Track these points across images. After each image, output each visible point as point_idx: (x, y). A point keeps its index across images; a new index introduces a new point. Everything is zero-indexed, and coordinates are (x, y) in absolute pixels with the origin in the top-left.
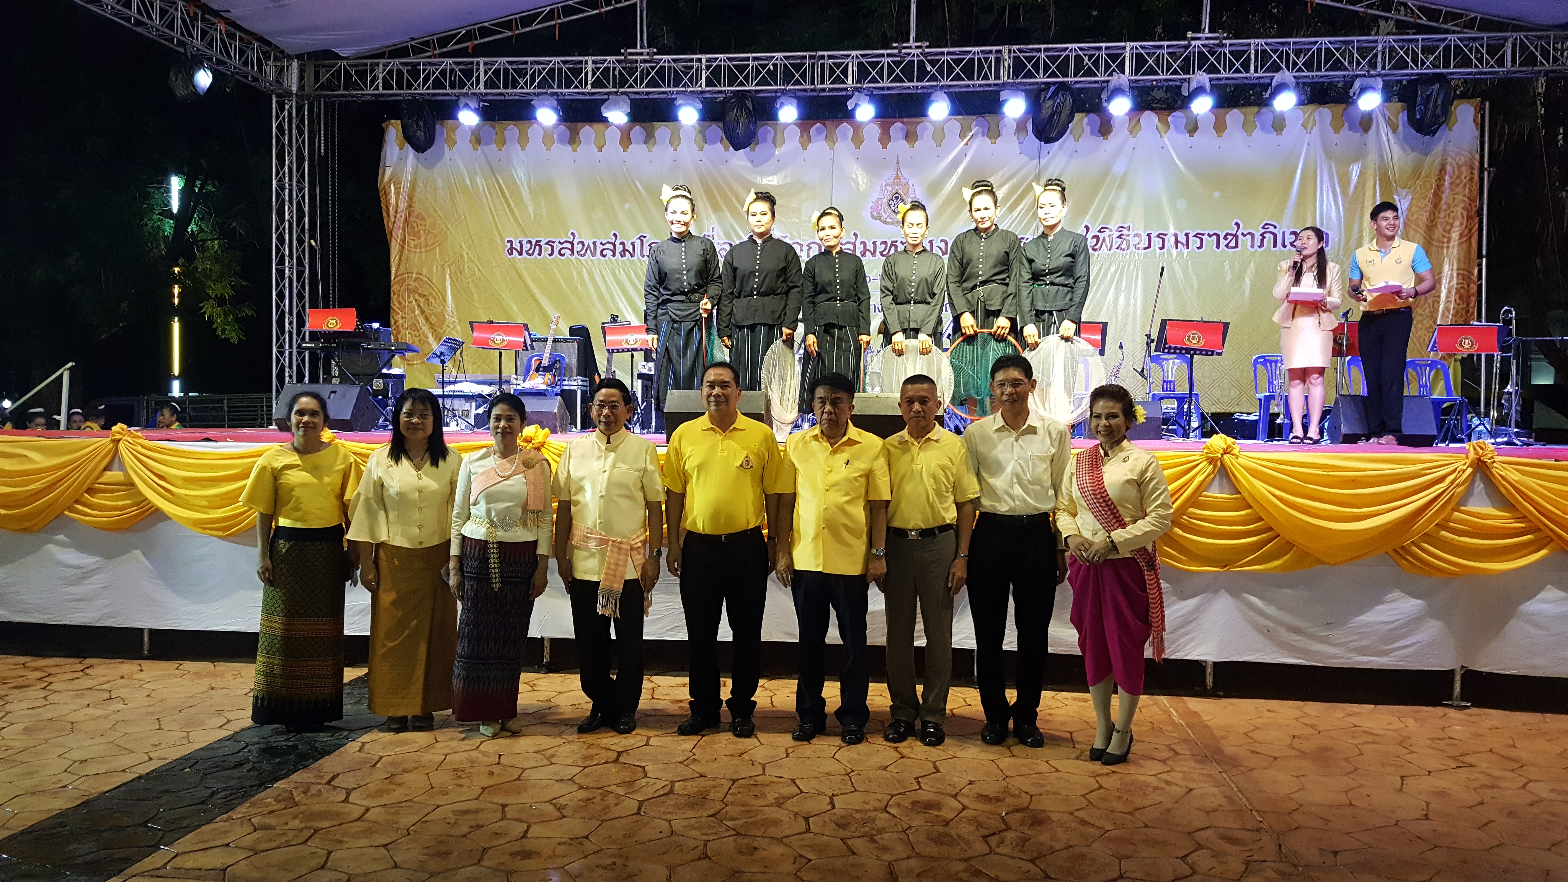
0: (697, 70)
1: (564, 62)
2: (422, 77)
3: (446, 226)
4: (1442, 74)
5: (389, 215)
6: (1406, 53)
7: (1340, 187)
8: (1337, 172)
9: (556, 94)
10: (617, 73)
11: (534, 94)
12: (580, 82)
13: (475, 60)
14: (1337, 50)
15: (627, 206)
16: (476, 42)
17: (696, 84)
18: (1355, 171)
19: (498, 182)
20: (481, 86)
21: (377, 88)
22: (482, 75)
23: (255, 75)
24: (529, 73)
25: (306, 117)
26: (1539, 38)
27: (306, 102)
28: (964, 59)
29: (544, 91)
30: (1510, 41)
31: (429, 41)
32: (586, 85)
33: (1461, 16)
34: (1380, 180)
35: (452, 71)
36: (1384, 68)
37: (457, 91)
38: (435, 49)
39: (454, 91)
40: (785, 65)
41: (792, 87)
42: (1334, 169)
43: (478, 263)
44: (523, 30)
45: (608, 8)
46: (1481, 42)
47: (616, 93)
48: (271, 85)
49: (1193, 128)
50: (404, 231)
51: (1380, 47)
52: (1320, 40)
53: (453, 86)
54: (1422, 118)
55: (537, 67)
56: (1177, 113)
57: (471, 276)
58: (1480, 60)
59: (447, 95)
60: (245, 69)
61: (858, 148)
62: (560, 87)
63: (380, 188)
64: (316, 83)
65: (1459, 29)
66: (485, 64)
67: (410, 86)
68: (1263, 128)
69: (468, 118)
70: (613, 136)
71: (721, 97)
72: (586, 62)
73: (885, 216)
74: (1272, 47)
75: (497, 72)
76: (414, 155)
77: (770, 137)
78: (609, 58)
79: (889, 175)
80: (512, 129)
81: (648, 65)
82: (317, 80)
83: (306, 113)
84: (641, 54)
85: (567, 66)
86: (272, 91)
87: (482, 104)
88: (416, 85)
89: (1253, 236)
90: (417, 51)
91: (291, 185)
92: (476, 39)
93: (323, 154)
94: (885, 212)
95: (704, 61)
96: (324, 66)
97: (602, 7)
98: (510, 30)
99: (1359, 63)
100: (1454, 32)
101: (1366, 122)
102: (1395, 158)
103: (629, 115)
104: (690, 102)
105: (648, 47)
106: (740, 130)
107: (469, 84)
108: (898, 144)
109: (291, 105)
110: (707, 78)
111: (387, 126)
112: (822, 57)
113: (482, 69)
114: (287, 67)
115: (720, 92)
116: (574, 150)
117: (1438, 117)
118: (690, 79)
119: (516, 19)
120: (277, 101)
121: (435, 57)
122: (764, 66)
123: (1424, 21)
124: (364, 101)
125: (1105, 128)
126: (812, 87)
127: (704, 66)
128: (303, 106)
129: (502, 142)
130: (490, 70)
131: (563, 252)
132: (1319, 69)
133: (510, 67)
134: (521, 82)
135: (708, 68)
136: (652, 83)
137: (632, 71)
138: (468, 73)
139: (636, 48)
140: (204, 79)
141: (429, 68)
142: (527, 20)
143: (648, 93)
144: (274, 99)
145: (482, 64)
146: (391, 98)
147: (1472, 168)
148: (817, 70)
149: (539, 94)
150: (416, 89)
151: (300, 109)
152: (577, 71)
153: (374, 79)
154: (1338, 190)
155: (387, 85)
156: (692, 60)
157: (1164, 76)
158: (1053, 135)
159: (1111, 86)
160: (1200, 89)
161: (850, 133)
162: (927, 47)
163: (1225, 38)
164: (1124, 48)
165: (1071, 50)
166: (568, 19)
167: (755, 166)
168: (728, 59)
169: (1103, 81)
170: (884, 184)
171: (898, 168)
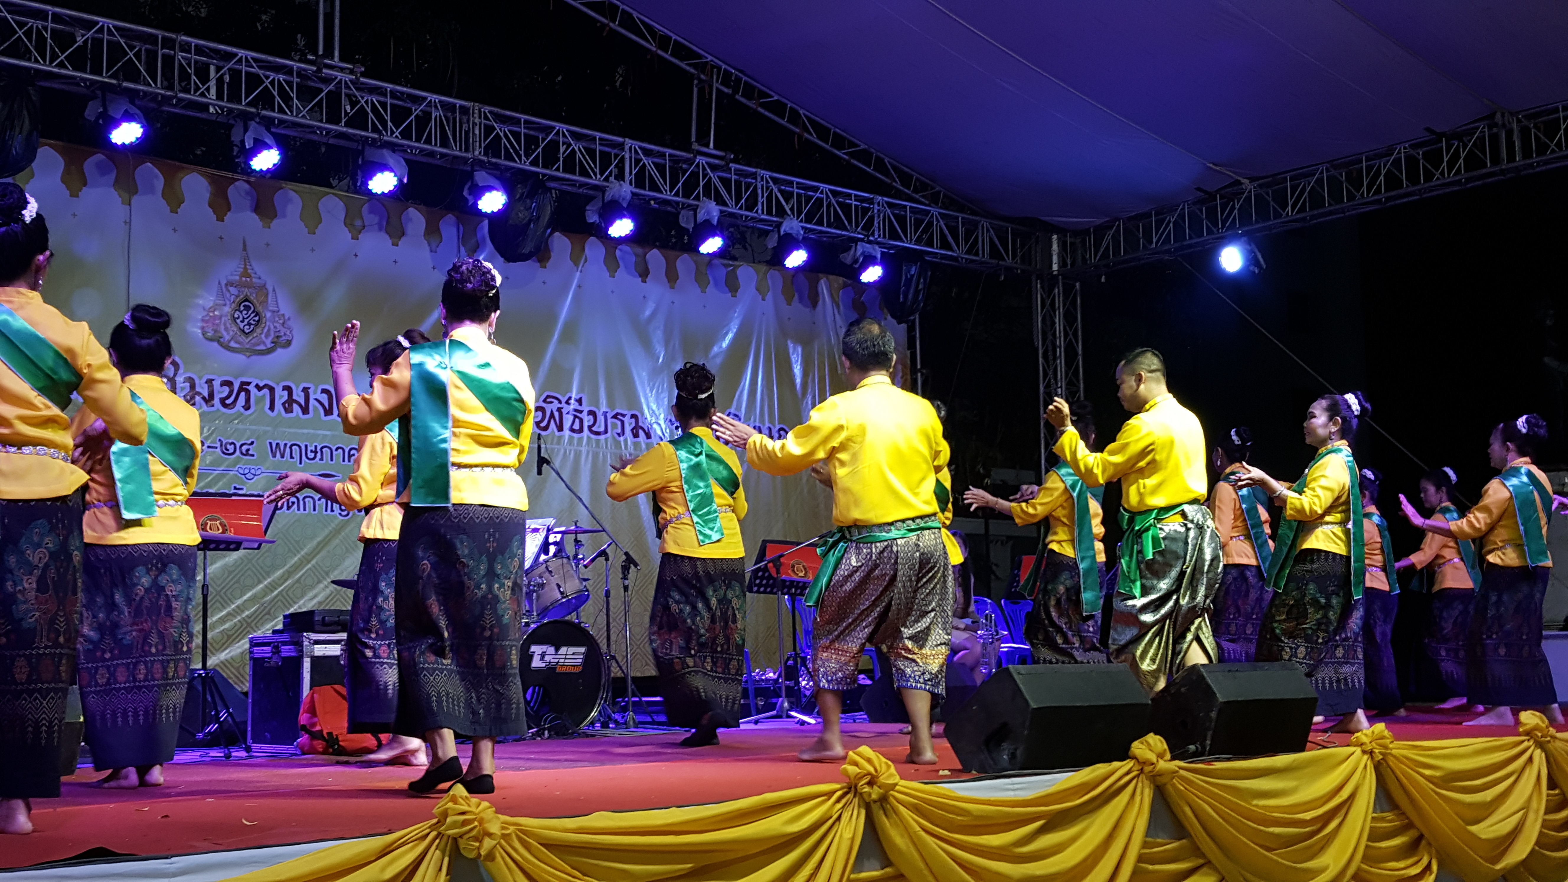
30: (980, 227)
33: (928, 187)
34: (830, 370)
49: (644, 270)
51: (876, 210)
52: (821, 186)
54: (904, 302)
56: (624, 247)
61: (171, 210)
65: (927, 202)
73: (228, 336)
79: (229, 269)
94: (227, 329)
99: (857, 224)
108: (243, 217)
123: (899, 185)
157: (668, 196)
158: (526, 251)
159: (608, 196)
160: (707, 222)
161: (160, 182)
162: (363, 75)
163: (733, 161)
164: (621, 146)
165: (558, 133)
169: (594, 187)
170: (224, 282)
171: (246, 259)
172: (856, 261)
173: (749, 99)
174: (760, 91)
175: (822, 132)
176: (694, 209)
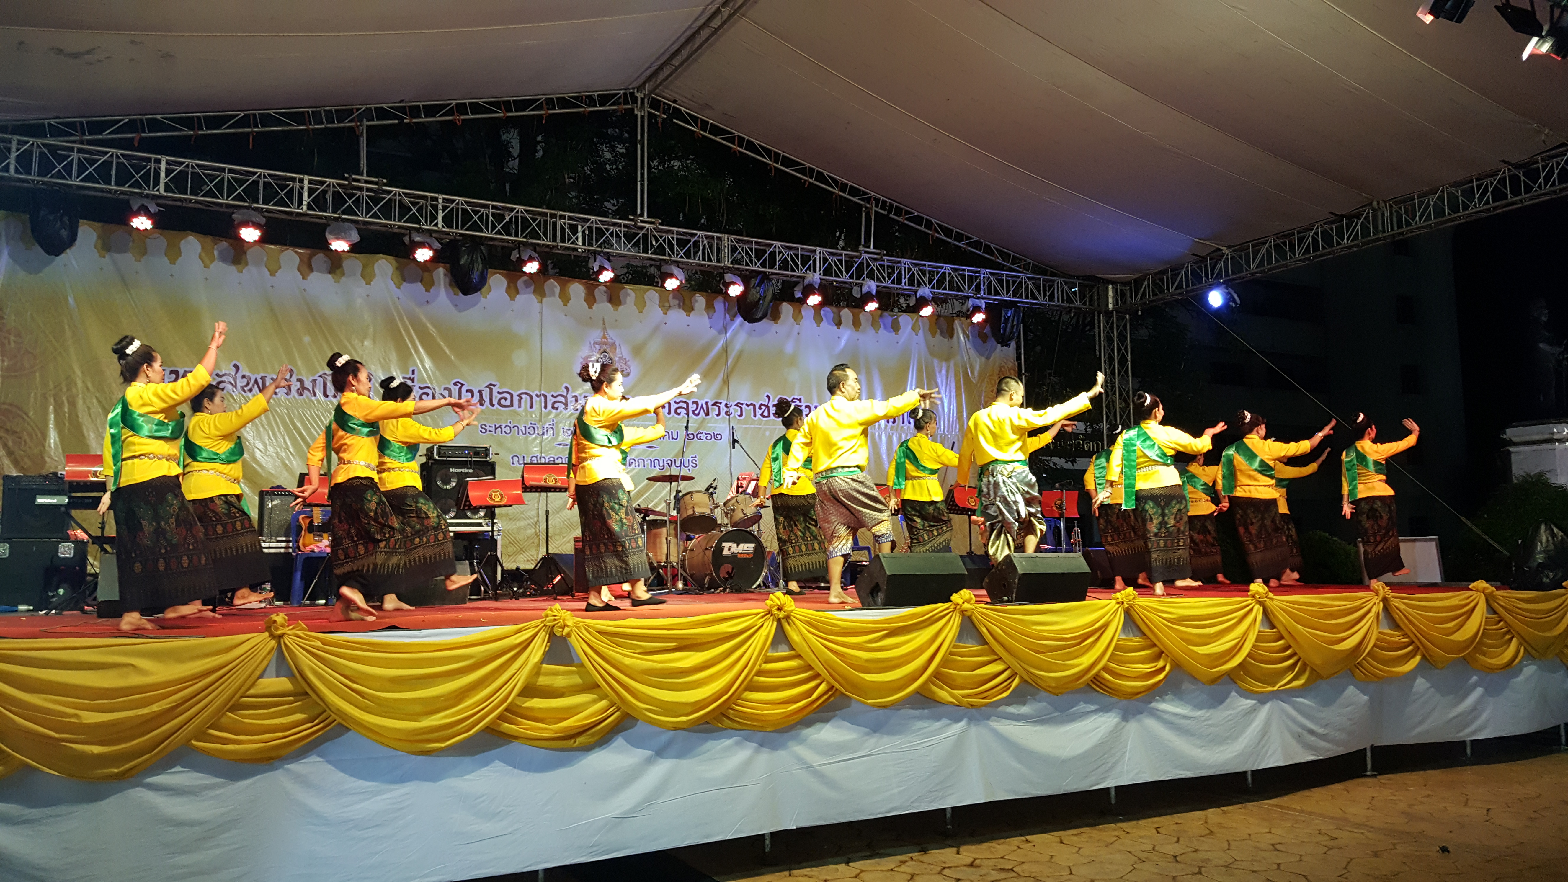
0: (432, 207)
1: (271, 176)
9: (261, 209)
13: (152, 157)
14: (956, 275)
16: (143, 135)
17: (431, 223)
20: (161, 187)
22: (162, 175)
28: (691, 239)
29: (246, 204)
30: (1055, 283)
31: (74, 122)
32: (300, 204)
33: (1021, 260)
35: (119, 164)
36: (984, 293)
37: (124, 189)
39: (122, 189)
40: (525, 218)
41: (533, 241)
44: (210, 132)
45: (318, 127)
46: (1039, 282)
47: (339, 219)
49: (838, 322)
51: (981, 277)
52: (943, 266)
54: (1003, 333)
55: (235, 176)
58: (1039, 294)
59: (113, 192)
61: (564, 305)
62: (265, 203)
66: (165, 162)
68: (885, 327)
71: (448, 239)
72: (301, 181)
75: (183, 175)
78: (330, 181)
79: (596, 335)
81: (374, 194)
84: (367, 182)
85: (275, 180)
87: (157, 209)
92: (144, 132)
95: (439, 201)
97: (311, 124)
98: (192, 129)
99: (969, 287)
106: (473, 278)
108: (602, 306)
110: (444, 219)
112: (563, 217)
113: (162, 169)
115: (455, 234)
117: (1014, 334)
118: (426, 216)
119: (199, 118)
122: (504, 216)
123: (1001, 260)
126: (554, 244)
127: (439, 206)
130: (173, 171)
132: (941, 288)
135: (444, 208)
136: (380, 215)
137: (354, 198)
138: (143, 170)
139: (362, 175)
141: (79, 155)
142: (213, 122)
143: (368, 224)
148: (558, 228)
149: (239, 207)
152: (288, 188)
155: (22, 168)
156: (426, 198)
157: (845, 278)
158: (759, 316)
159: (806, 282)
160: (869, 293)
161: (557, 290)
162: (660, 224)
163: (885, 255)
164: (815, 251)
165: (775, 247)
166: (267, 129)
167: (459, 311)
168: (466, 202)
169: (798, 277)
170: (592, 342)
171: (605, 329)
172: (968, 311)
173: (899, 216)
174: (906, 211)
175: (948, 232)
176: (861, 285)
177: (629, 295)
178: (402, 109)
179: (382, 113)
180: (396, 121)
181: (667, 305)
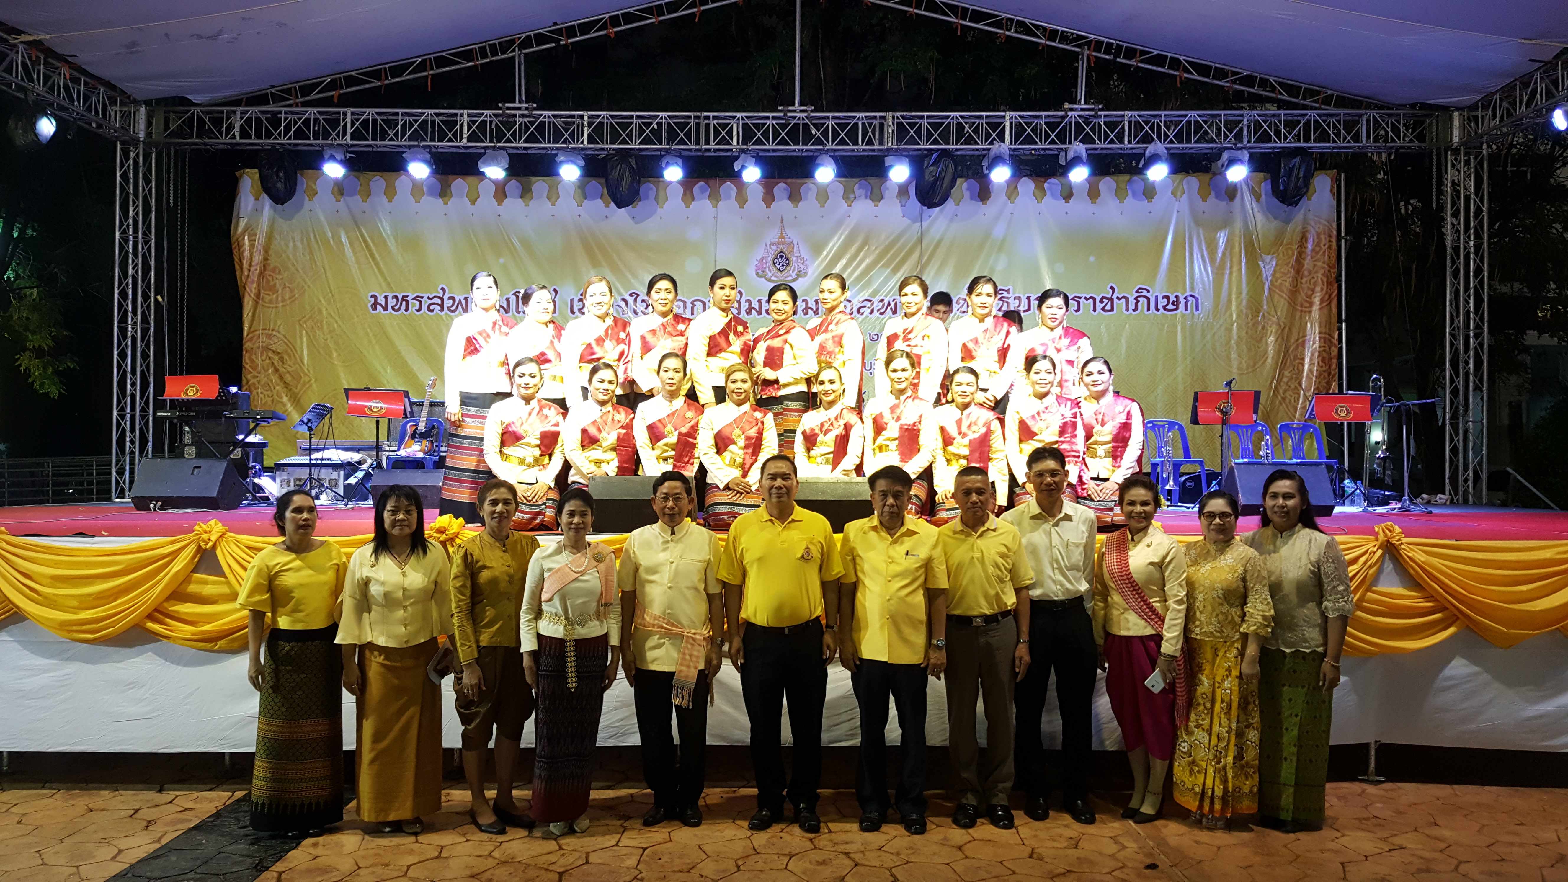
0: (578, 126)
1: (437, 115)
2: (283, 125)
3: (304, 280)
4: (1302, 148)
5: (242, 268)
6: (1270, 126)
7: (1208, 253)
8: (1205, 238)
9: (429, 146)
10: (493, 126)
11: (405, 146)
12: (455, 135)
13: (342, 110)
14: (1205, 122)
15: (502, 260)
16: (342, 91)
17: (578, 141)
18: (1222, 239)
19: (362, 236)
20: (348, 137)
21: (234, 137)
22: (349, 125)
23: (100, 122)
24: (400, 124)
25: (153, 165)
26: (1390, 115)
27: (154, 150)
28: (850, 124)
29: (416, 143)
30: (1365, 118)
31: (290, 89)
32: (462, 138)
33: (1318, 93)
34: (1246, 247)
35: (316, 120)
36: (1249, 142)
37: (320, 142)
38: (297, 97)
39: (318, 142)
40: (669, 124)
41: (677, 147)
42: (1202, 236)
43: (337, 319)
44: (393, 81)
45: (484, 61)
46: (1338, 118)
47: (493, 148)
48: (115, 131)
49: (1068, 194)
50: (259, 286)
51: (1245, 122)
52: (1189, 113)
53: (316, 137)
54: (1286, 189)
55: (407, 118)
56: (1053, 180)
57: (330, 332)
58: (1338, 135)
59: (311, 145)
60: (89, 115)
61: (742, 207)
62: (432, 140)
63: (233, 240)
64: (166, 130)
65: (1317, 105)
66: (353, 114)
67: (269, 135)
68: (1134, 195)
69: (334, 170)
70: (486, 191)
71: (603, 154)
72: (462, 115)
73: (770, 275)
74: (1144, 119)
75: (365, 123)
76: (271, 206)
77: (652, 194)
78: (486, 112)
79: (773, 235)
80: (378, 181)
81: (526, 120)
82: (167, 127)
83: (154, 161)
84: (519, 109)
85: (441, 118)
86: (117, 137)
87: (348, 155)
88: (276, 134)
89: (1127, 299)
90: (278, 98)
91: (136, 237)
92: (342, 88)
93: (172, 205)
94: (770, 270)
95: (586, 118)
96: (174, 112)
97: (478, 59)
98: (379, 80)
99: (1226, 136)
100: (1312, 108)
101: (1231, 192)
102: (1259, 226)
103: (506, 170)
104: (572, 158)
105: (526, 102)
106: (624, 189)
107: (334, 134)
108: (782, 205)
109: (137, 153)
110: (589, 135)
111: (241, 176)
112: (708, 118)
113: (348, 119)
114: (134, 112)
115: (603, 149)
116: (446, 203)
117: (1300, 188)
118: (572, 135)
119: (385, 68)
120: (121, 148)
121: (297, 106)
122: (648, 125)
123: (1285, 97)
124: (217, 150)
125: (984, 192)
126: (698, 147)
127: (586, 123)
128: (151, 154)
129: (367, 194)
130: (357, 120)
131: (432, 307)
132: (1189, 141)
133: (378, 118)
134: (391, 134)
135: (590, 125)
136: (531, 139)
137: (509, 125)
138: (334, 123)
139: (514, 102)
140: (47, 127)
141: (290, 117)
142: (397, 70)
143: (525, 148)
144: (119, 146)
145: (349, 115)
146: (248, 147)
147: (1330, 236)
148: (702, 130)
149: (410, 147)
150: (276, 138)
151: (147, 156)
152: (451, 123)
153: (230, 127)
154: (1206, 256)
155: (244, 134)
156: (573, 116)
157: (1046, 144)
158: (937, 200)
159: (992, 154)
160: (1076, 158)
161: (734, 192)
162: (812, 111)
163: (1101, 110)
164: (1002, 118)
165: (953, 118)
166: (441, 70)
167: (636, 223)
168: (611, 116)
169: (984, 149)
170: (769, 243)
171: (782, 228)
173: (1130, 59)
174: (1141, 51)
175: (1203, 70)
176: (1066, 150)
177: (810, 189)
178: (559, 32)
179: (541, 39)
180: (553, 45)
181: (852, 196)
